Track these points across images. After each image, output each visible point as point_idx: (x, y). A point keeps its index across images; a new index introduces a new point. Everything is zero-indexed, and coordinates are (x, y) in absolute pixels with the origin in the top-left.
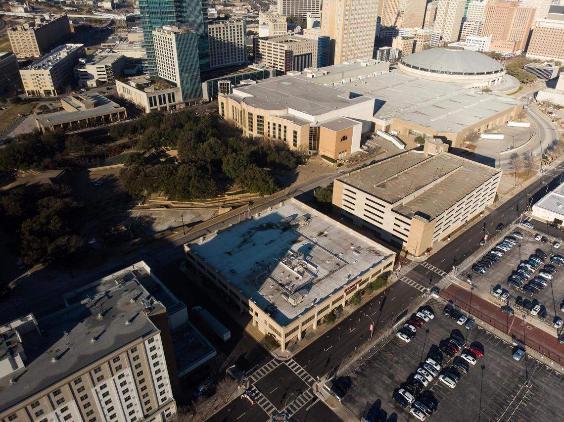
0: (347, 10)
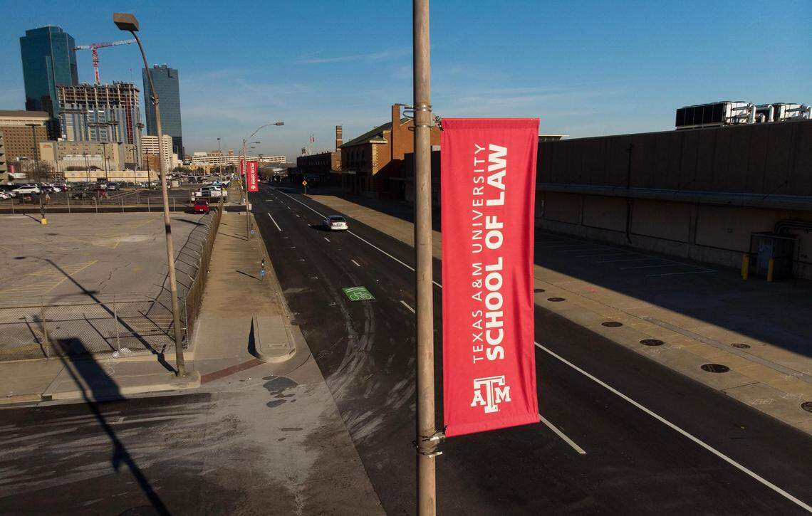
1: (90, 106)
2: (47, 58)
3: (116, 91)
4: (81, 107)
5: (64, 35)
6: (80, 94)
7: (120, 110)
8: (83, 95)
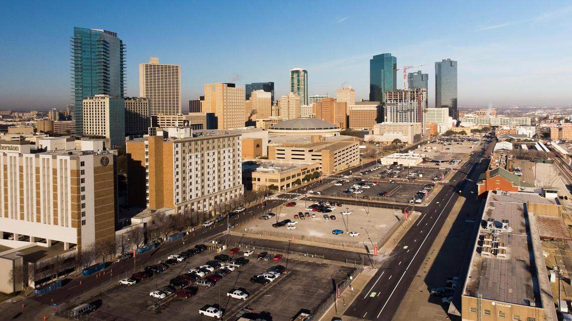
0: (224, 106)
1: (400, 101)
2: (382, 70)
3: (414, 92)
4: (395, 102)
5: (391, 58)
6: (396, 96)
7: (415, 103)
8: (397, 95)
